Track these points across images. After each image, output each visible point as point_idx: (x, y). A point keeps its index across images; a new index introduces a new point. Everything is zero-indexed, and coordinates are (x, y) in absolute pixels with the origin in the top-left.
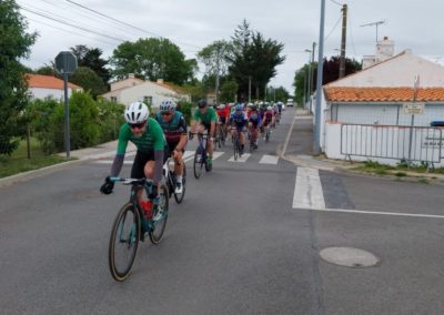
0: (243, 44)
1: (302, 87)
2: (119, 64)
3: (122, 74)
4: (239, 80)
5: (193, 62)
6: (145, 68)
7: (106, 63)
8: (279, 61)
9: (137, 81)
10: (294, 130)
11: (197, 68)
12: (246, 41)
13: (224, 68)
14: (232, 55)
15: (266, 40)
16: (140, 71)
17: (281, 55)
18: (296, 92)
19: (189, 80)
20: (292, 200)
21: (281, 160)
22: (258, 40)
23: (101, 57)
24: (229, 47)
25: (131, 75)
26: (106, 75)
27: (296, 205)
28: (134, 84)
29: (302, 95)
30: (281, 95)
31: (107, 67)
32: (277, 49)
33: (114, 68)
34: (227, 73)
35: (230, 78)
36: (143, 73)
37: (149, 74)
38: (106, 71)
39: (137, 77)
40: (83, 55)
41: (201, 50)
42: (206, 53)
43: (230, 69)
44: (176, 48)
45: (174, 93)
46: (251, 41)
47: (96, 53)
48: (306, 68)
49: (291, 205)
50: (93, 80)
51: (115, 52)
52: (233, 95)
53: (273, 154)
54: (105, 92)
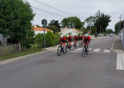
0: (98, 16)
1: (117, 29)
2: (63, 24)
3: (64, 27)
4: (97, 27)
5: (84, 23)
6: (70, 25)
7: (60, 24)
8: (109, 21)
9: (68, 29)
10: (115, 42)
11: (85, 24)
12: (99, 16)
13: (93, 24)
14: (95, 20)
15: (105, 15)
16: (68, 26)
17: (110, 19)
18: (115, 30)
19: (82, 28)
20: (116, 66)
21: (111, 51)
22: (103, 15)
23: (58, 23)
24: (94, 18)
25: (66, 27)
26: (60, 27)
27: (118, 68)
28: (67, 29)
29: (117, 31)
30: (110, 31)
31: (60, 25)
32: (109, 17)
33: (61, 25)
34: (93, 25)
35: (94, 26)
36: (69, 26)
37: (71, 27)
38: (59, 26)
39: (68, 27)
40: (54, 22)
41: (86, 19)
42: (87, 20)
43: (94, 24)
44: (79, 19)
45: (77, 31)
46: (101, 16)
47: (57, 21)
48: (118, 23)
49: (116, 68)
50: (56, 29)
51: (62, 21)
52: (95, 32)
53: (108, 49)
54: (59, 32)
